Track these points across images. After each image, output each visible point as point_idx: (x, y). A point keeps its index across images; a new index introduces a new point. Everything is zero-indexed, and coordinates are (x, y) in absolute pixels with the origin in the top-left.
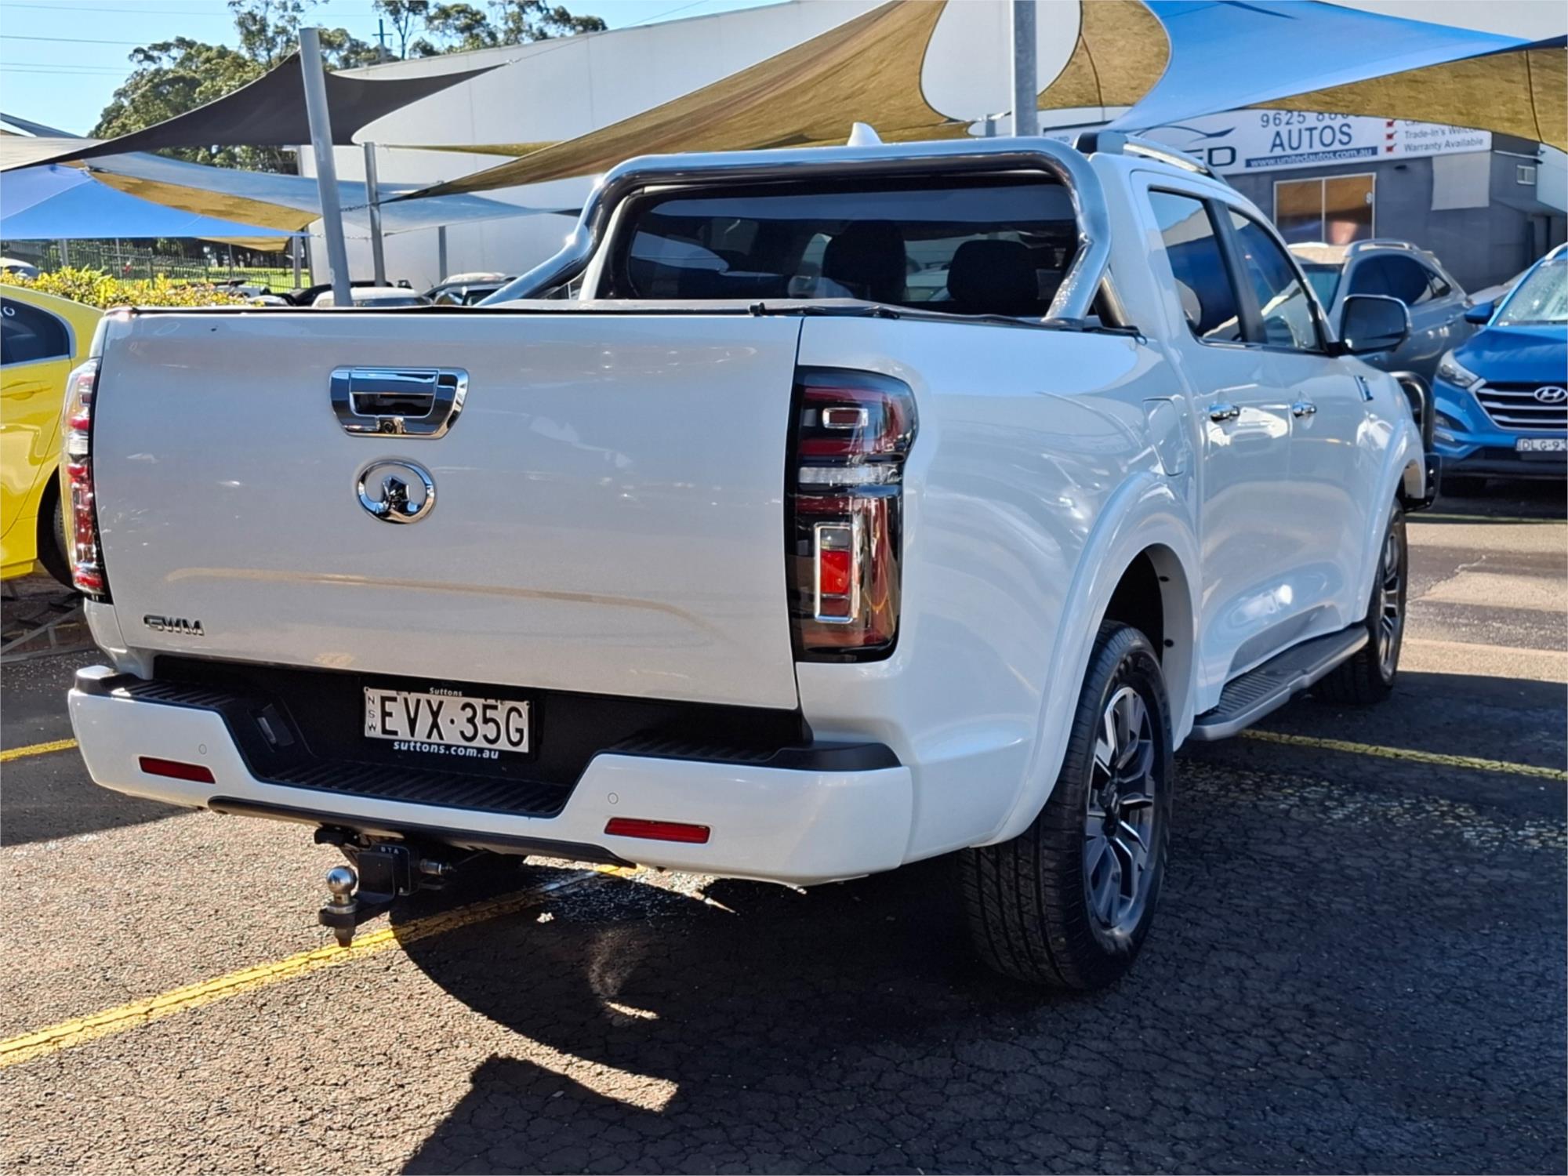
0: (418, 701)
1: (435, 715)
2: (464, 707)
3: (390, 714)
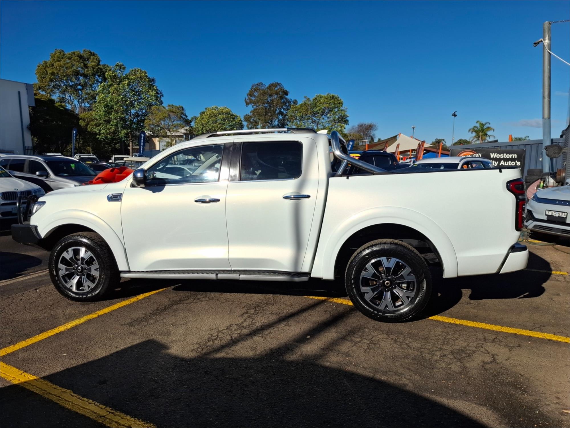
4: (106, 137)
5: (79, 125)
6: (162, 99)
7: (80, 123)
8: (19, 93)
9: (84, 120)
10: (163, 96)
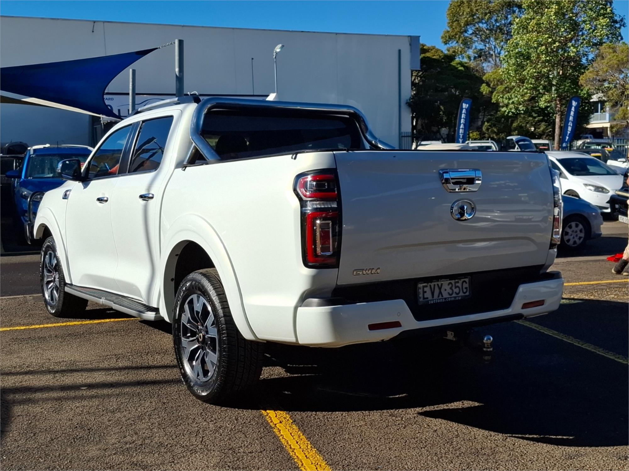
0: (435, 285)
1: (440, 288)
2: (449, 285)
3: (426, 292)
4: (517, 109)
5: (480, 92)
6: (622, 30)
7: (482, 90)
8: (400, 51)
9: (488, 85)
10: (624, 26)
